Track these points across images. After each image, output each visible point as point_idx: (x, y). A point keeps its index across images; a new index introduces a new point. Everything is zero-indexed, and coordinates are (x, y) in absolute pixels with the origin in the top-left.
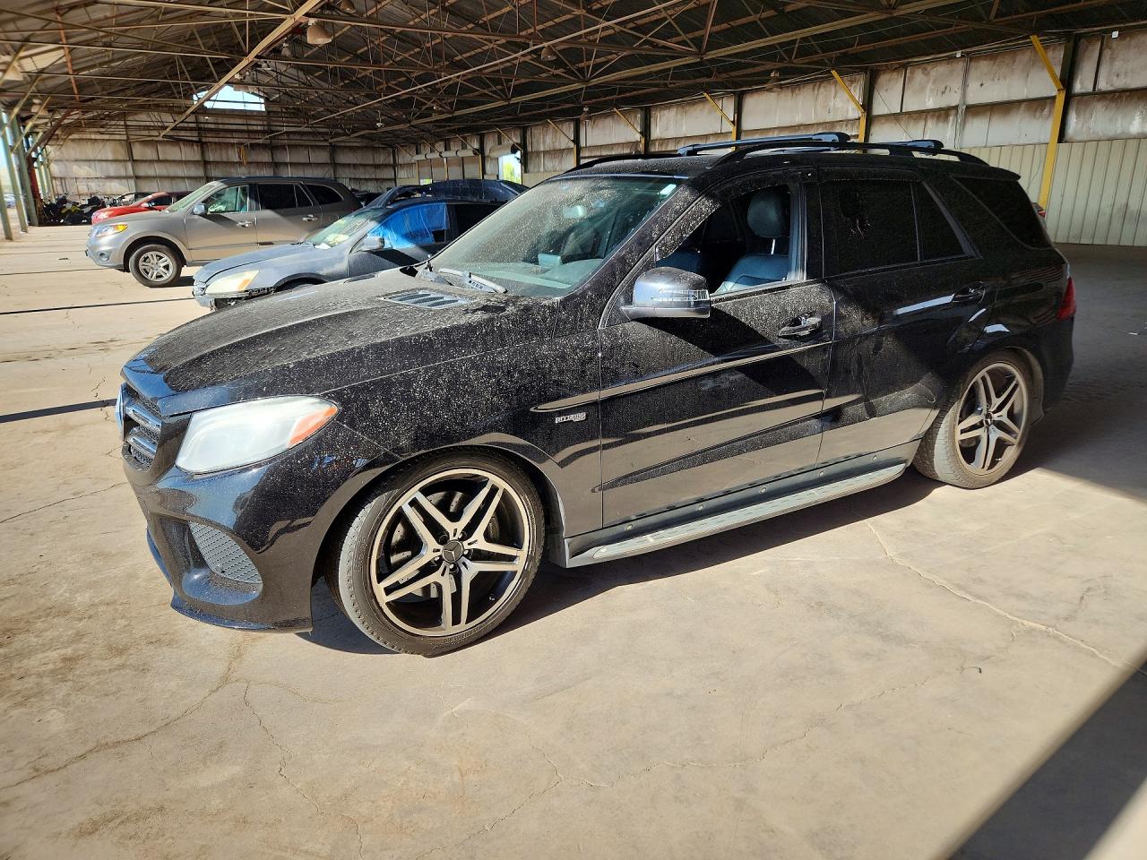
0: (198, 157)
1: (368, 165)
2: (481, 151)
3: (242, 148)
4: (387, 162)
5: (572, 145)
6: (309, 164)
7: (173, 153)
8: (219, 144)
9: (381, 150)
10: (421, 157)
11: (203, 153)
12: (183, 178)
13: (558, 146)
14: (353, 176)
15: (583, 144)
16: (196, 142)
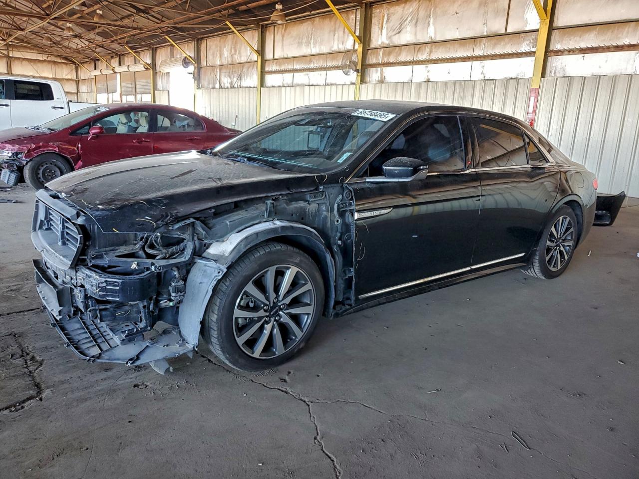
2: (153, 66)
4: (69, 77)
9: (63, 66)
10: (97, 72)
13: (237, 59)
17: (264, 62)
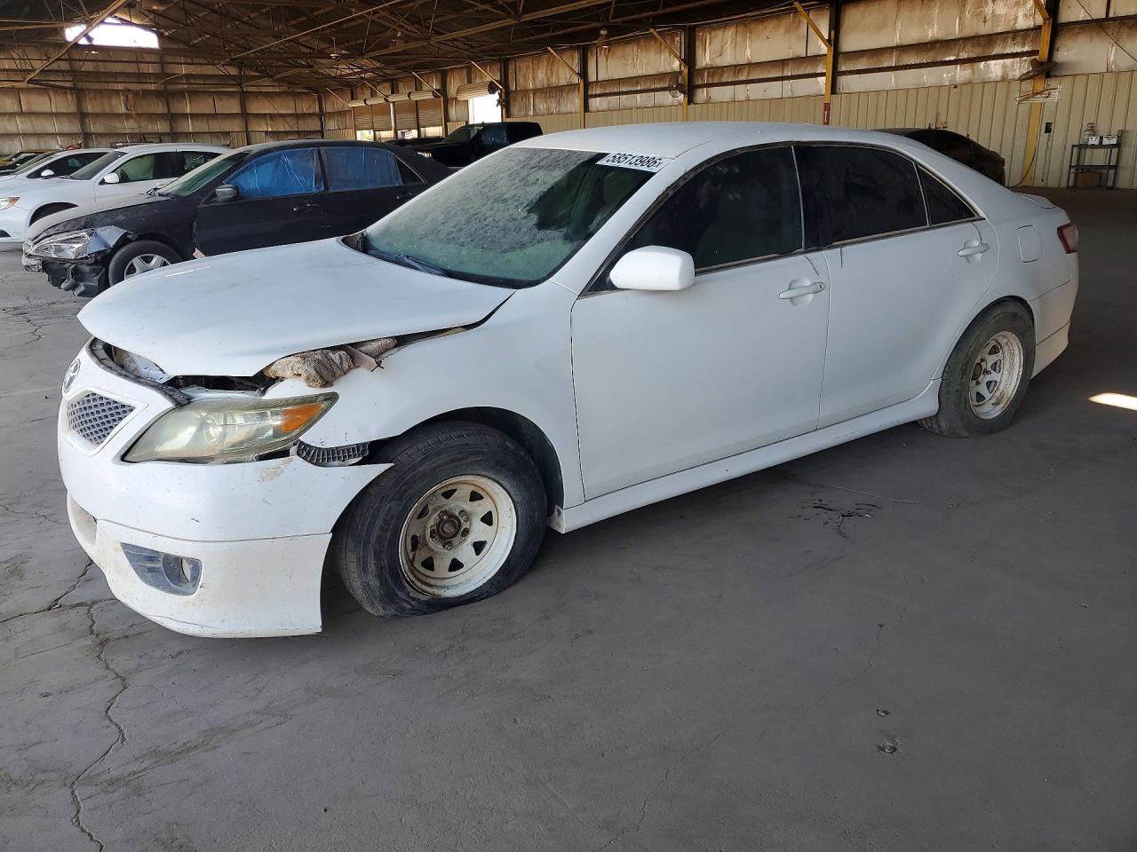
0: (73, 109)
1: (288, 115)
2: (443, 91)
3: (130, 97)
4: (311, 110)
5: (576, 80)
6: (215, 116)
7: (41, 103)
8: (101, 91)
9: (304, 96)
10: (358, 104)
11: (79, 103)
12: (54, 135)
13: (554, 81)
14: (270, 129)
15: (592, 78)
16: (69, 88)
17: (587, 85)
